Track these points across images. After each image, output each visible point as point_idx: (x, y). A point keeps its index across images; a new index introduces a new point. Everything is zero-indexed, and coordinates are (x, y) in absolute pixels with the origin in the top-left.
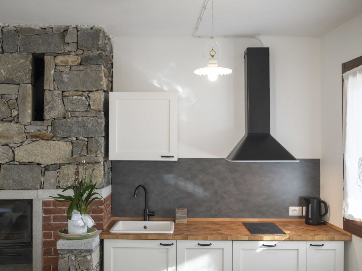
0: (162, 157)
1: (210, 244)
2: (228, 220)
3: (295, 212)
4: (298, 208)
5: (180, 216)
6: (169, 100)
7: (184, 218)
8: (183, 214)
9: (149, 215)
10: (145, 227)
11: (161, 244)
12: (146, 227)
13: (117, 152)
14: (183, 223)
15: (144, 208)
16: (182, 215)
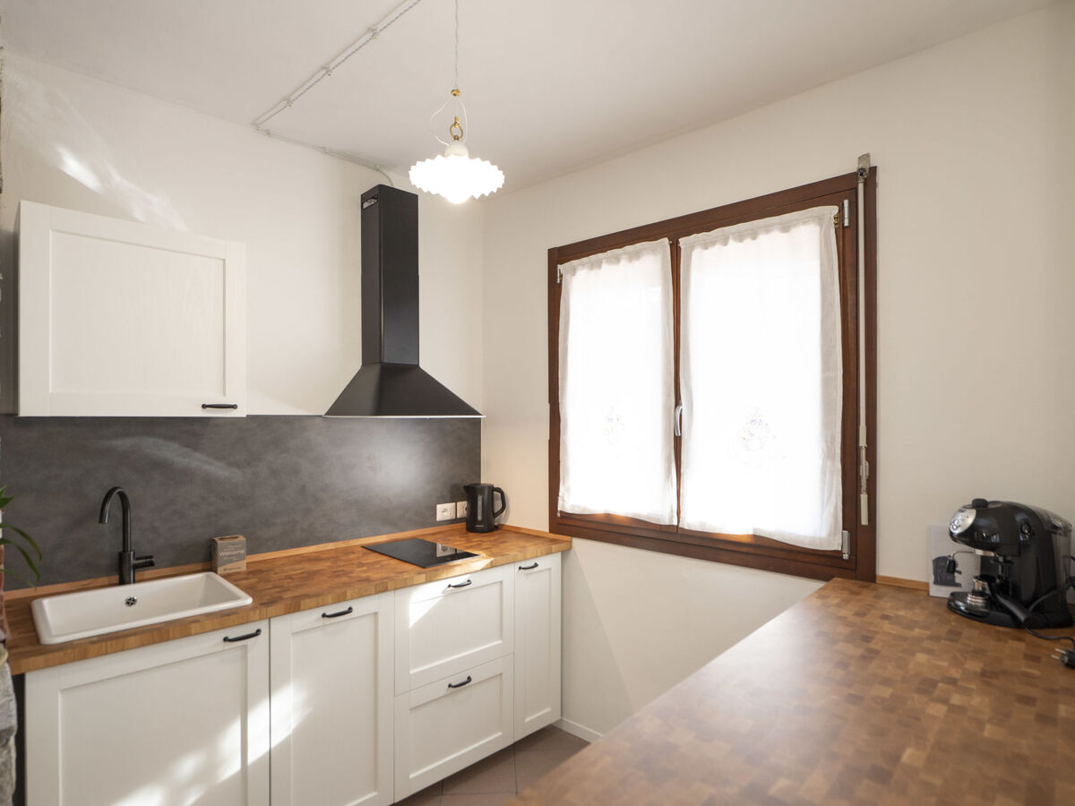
0: (204, 406)
1: (350, 610)
2: (331, 546)
3: (445, 514)
4: (450, 506)
5: (229, 556)
6: (224, 260)
7: (240, 558)
8: (236, 549)
9: (136, 567)
10: (131, 602)
11: (226, 639)
12: (134, 600)
13: (51, 391)
14: (238, 570)
15: (121, 550)
16: (235, 553)
